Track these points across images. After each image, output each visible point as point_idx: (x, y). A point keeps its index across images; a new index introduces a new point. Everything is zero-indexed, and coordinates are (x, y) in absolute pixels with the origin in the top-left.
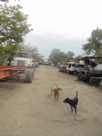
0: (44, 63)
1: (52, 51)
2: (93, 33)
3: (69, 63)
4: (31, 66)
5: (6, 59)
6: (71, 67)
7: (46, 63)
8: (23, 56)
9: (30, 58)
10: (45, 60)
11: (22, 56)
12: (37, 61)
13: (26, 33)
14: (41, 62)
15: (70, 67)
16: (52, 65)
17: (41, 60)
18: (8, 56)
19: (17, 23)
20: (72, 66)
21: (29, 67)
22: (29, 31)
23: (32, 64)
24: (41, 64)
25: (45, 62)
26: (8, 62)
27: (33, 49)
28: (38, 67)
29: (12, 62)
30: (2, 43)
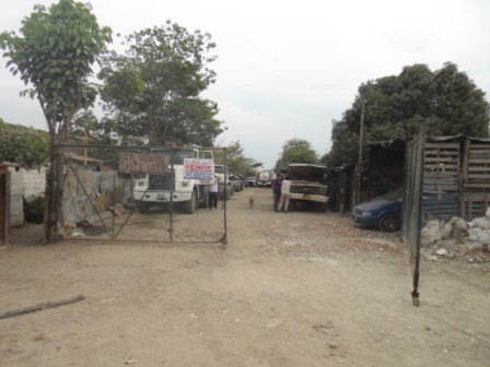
0: (260, 183)
1: (285, 147)
7: (264, 182)
10: (261, 175)
12: (241, 178)
14: (254, 181)
17: (252, 174)
24: (251, 185)
25: (262, 179)
28: (242, 189)
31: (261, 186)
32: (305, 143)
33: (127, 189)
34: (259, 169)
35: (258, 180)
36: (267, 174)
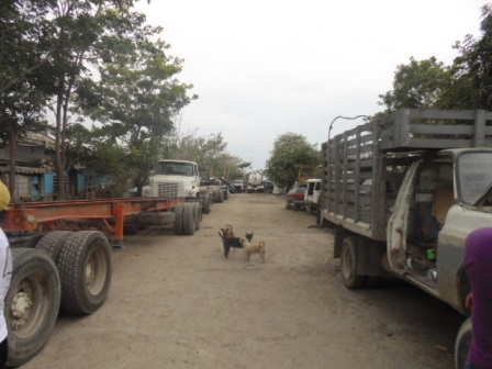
0: (249, 187)
1: (277, 144)
2: (399, 78)
3: (310, 180)
4: (194, 195)
5: (130, 181)
6: (315, 192)
7: (255, 186)
8: (175, 170)
9: (192, 175)
10: (251, 177)
11: (170, 172)
12: (224, 182)
13: (179, 106)
14: (242, 185)
15: (311, 193)
16: (276, 190)
17: (240, 176)
18: (134, 172)
19: (156, 83)
20: (318, 189)
21: (189, 199)
22: (186, 101)
23: (197, 189)
24: (238, 190)
25: (252, 182)
26: (136, 190)
27: (210, 142)
28: (226, 198)
29: (145, 188)
30: (117, 139)
31: (250, 192)
32: (300, 137)
34: (247, 170)
35: (246, 184)
36: (258, 176)
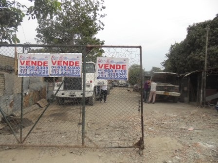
31: (120, 87)
33: (50, 89)
35: (119, 84)
